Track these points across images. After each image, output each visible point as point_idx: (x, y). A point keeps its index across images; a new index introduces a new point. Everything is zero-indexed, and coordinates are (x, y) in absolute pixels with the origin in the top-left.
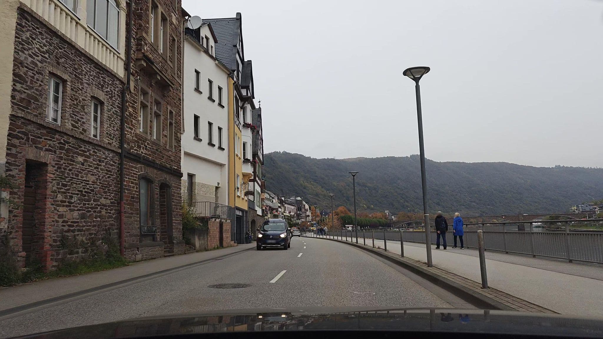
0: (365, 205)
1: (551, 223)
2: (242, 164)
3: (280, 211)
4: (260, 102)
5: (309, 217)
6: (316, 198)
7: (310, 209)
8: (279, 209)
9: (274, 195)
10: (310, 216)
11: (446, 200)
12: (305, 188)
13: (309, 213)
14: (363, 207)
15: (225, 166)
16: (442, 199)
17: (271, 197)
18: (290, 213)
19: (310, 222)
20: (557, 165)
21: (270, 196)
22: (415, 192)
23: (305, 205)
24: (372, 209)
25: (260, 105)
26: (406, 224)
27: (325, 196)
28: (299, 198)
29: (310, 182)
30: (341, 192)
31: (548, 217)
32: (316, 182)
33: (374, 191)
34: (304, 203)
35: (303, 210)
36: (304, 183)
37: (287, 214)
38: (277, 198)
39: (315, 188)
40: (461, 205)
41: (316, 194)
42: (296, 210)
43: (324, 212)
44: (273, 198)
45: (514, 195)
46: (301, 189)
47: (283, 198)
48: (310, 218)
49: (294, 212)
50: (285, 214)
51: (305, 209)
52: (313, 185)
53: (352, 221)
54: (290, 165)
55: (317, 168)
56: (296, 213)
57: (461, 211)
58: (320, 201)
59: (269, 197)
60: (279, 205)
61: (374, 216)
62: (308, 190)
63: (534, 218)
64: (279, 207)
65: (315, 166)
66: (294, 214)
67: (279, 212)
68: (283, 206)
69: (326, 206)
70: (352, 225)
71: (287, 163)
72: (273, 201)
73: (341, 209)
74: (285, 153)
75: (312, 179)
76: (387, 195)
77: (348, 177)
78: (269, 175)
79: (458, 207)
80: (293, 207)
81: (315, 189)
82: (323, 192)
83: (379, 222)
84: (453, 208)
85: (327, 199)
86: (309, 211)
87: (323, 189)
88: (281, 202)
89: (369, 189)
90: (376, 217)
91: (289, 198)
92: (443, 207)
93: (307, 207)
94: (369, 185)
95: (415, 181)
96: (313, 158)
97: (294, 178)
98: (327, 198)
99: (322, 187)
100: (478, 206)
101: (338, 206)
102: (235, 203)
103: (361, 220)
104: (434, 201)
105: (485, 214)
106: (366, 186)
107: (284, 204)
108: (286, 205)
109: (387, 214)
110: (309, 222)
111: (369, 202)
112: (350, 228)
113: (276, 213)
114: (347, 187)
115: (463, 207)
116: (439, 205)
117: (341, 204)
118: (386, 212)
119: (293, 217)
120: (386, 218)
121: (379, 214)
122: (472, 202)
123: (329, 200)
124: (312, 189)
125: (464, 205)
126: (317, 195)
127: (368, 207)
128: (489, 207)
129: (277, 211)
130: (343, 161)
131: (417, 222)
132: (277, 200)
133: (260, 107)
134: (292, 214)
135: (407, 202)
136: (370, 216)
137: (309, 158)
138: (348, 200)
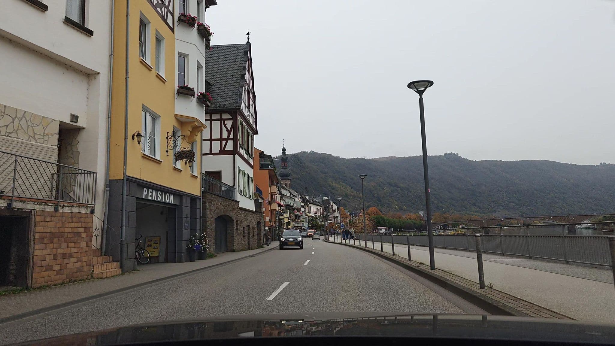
0: (397, 206)
1: (604, 224)
2: (176, 96)
3: (303, 211)
4: (248, 34)
5: (337, 218)
6: (345, 199)
7: (338, 210)
8: (302, 209)
9: (296, 193)
10: (339, 218)
11: (483, 200)
12: (333, 189)
13: (337, 214)
14: (395, 208)
15: (97, 77)
16: (479, 200)
17: (293, 195)
18: (315, 213)
19: (339, 223)
20: (602, 163)
21: (291, 194)
22: (449, 192)
23: (332, 205)
24: (405, 210)
25: (248, 38)
26: (442, 226)
27: (354, 196)
28: (326, 198)
29: (339, 183)
30: (371, 192)
31: (601, 217)
32: (345, 183)
33: (406, 192)
34: (332, 203)
35: (331, 211)
36: (332, 183)
37: (312, 214)
38: (299, 197)
39: (344, 188)
40: (499, 205)
41: (346, 194)
42: (323, 210)
43: (353, 213)
44: (295, 196)
45: (557, 195)
46: (330, 189)
47: (307, 198)
48: (339, 219)
49: (321, 213)
50: (309, 214)
51: (333, 210)
52: (342, 185)
53: (385, 223)
54: (317, 166)
55: (346, 168)
56: (323, 214)
57: (499, 212)
58: (350, 202)
59: (289, 195)
60: (303, 204)
61: (408, 217)
62: (337, 191)
63: (585, 219)
64: (302, 206)
65: (344, 166)
66: (320, 214)
67: (301, 212)
68: (308, 206)
69: (356, 207)
70: (385, 227)
71: (315, 163)
72: (294, 200)
73: (372, 209)
74: (313, 153)
75: (341, 179)
76: (420, 196)
77: (379, 177)
78: (296, 176)
79: (496, 208)
80: (319, 208)
81: (344, 190)
82: (352, 192)
83: (415, 224)
84: (490, 209)
85: (357, 200)
86: (337, 212)
87: (352, 190)
88: (305, 201)
89: (401, 190)
90: (410, 219)
91: (315, 198)
92: (479, 208)
93: (335, 207)
94: (402, 185)
95: (449, 181)
96: (342, 158)
97: (322, 178)
98: (356, 198)
99: (352, 188)
100: (517, 206)
101: (369, 207)
102: (125, 169)
103: (394, 222)
104: (470, 201)
105: (526, 216)
106: (398, 187)
107: (308, 203)
108: (311, 205)
109: (422, 215)
110: (337, 224)
111: (401, 203)
112: (383, 231)
113: (298, 213)
114: (378, 187)
115: (502, 208)
116: (475, 206)
117: (372, 205)
118: (420, 213)
119: (319, 218)
120: (420, 220)
121: (413, 216)
122: (511, 202)
123: (359, 201)
124: (341, 189)
125: (501, 206)
126: (346, 196)
127: (401, 209)
128: (529, 207)
129: (299, 210)
130: (374, 161)
131: (454, 224)
132: (300, 199)
133: (248, 42)
134: (317, 214)
135: (441, 202)
136: (404, 217)
137: (338, 158)
138: (379, 201)
